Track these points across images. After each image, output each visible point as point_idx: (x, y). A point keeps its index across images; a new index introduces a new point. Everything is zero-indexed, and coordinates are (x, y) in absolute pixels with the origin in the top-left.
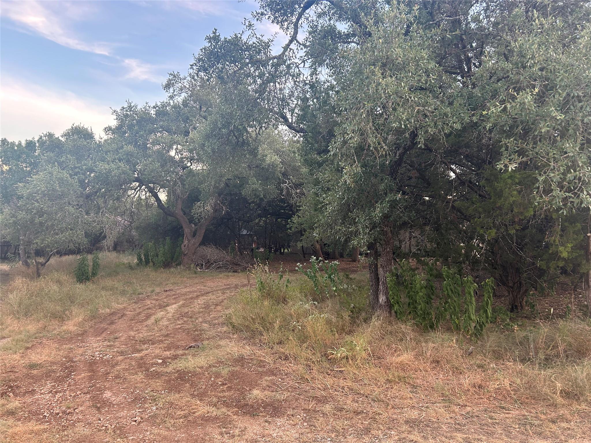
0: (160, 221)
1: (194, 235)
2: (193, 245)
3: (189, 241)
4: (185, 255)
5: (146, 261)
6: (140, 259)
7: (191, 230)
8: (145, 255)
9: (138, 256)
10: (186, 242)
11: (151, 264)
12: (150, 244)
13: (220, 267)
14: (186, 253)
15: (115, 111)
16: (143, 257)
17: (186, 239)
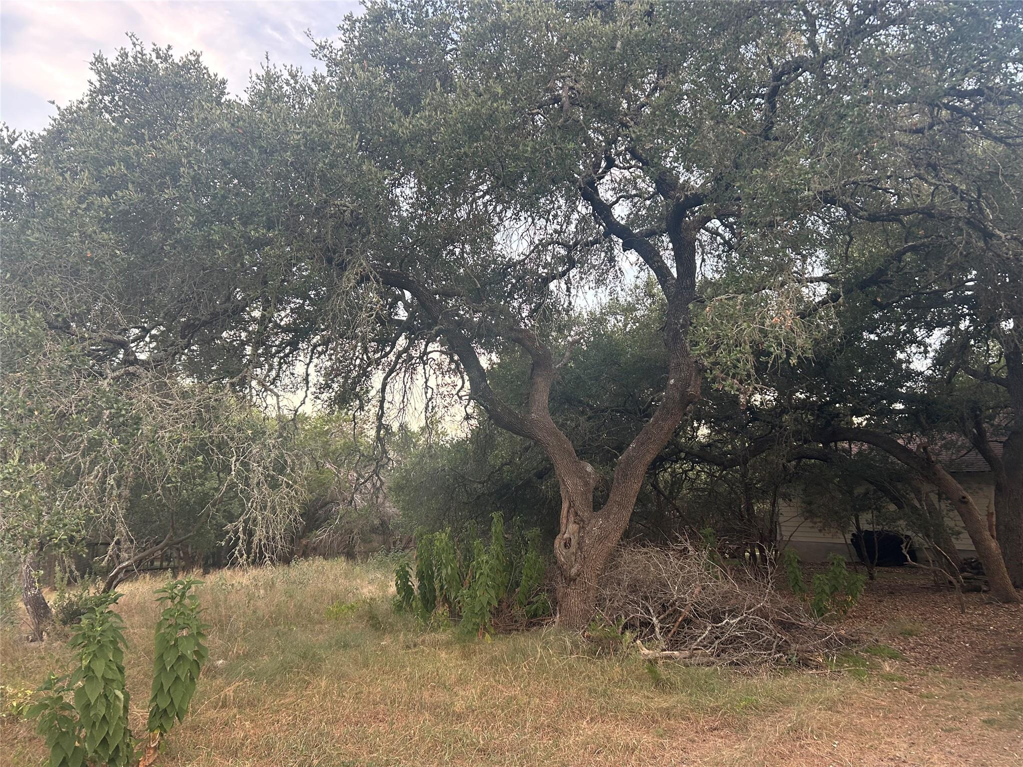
0: (466, 463)
1: (598, 503)
2: (600, 540)
3: (581, 523)
4: (571, 580)
5: (424, 596)
6: (404, 588)
7: (586, 484)
8: (421, 576)
9: (399, 577)
10: (572, 527)
11: (442, 610)
12: (442, 537)
13: (734, 639)
14: (574, 571)
15: (322, 47)
16: (414, 582)
17: (572, 519)
